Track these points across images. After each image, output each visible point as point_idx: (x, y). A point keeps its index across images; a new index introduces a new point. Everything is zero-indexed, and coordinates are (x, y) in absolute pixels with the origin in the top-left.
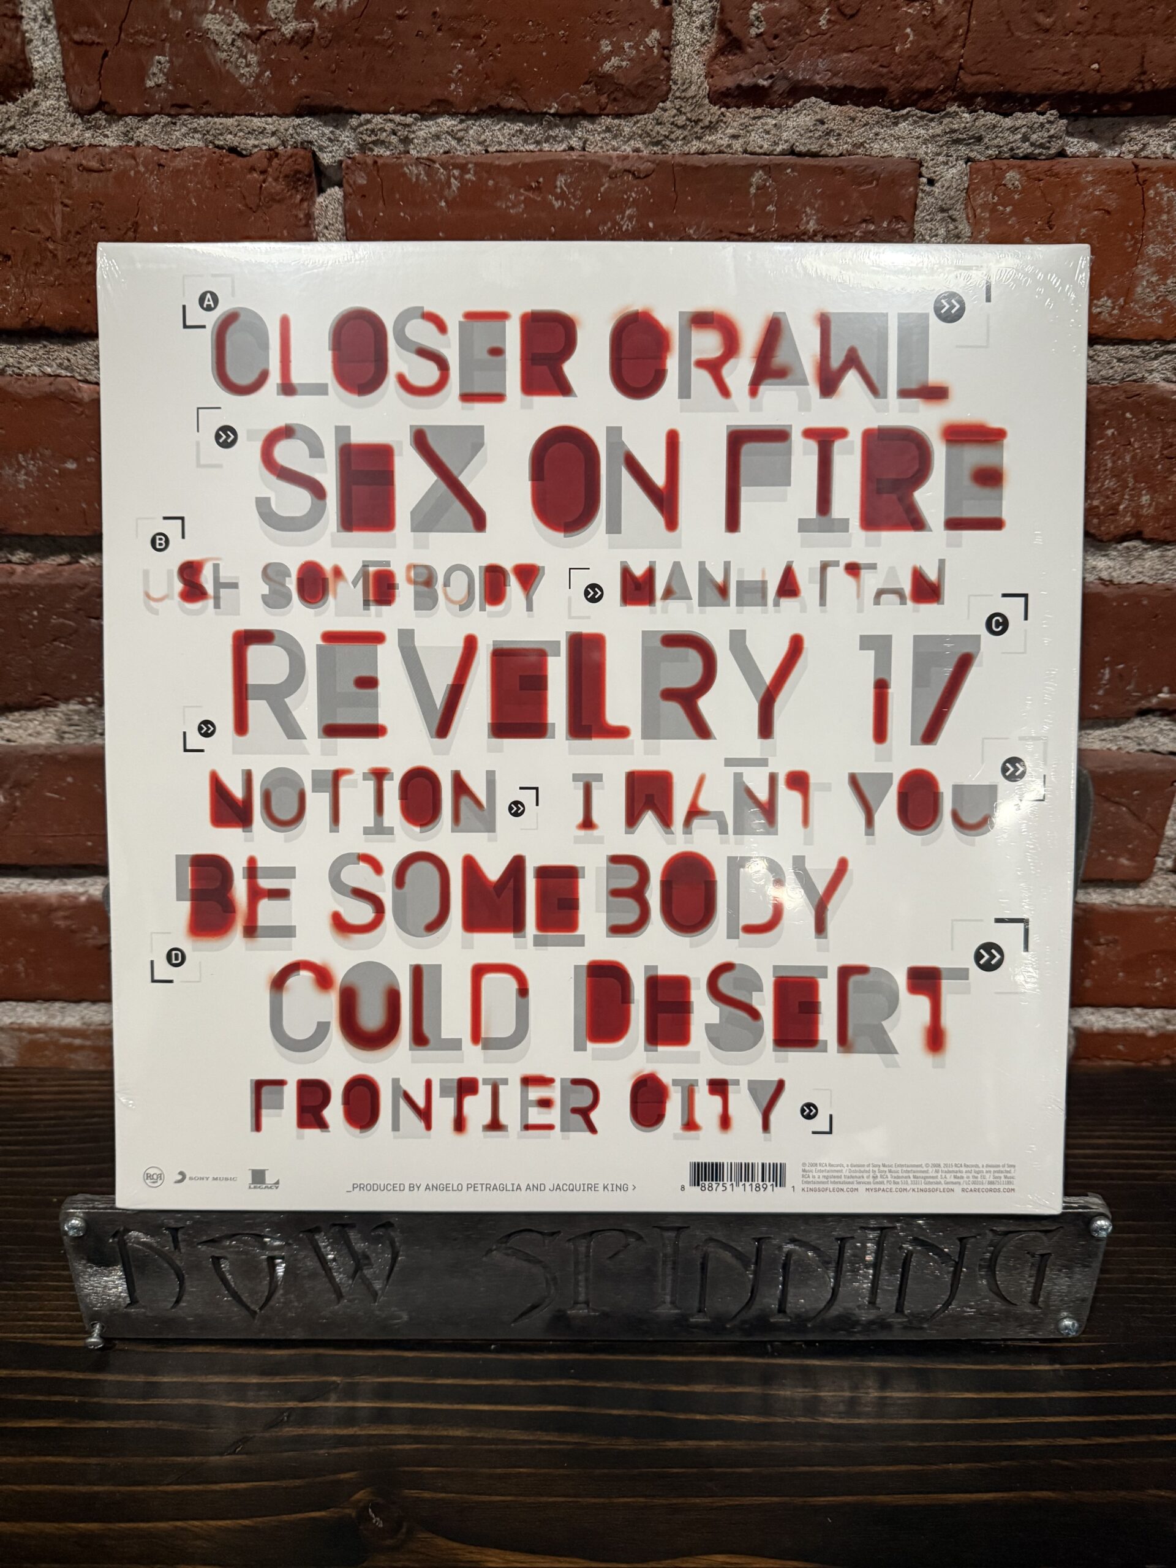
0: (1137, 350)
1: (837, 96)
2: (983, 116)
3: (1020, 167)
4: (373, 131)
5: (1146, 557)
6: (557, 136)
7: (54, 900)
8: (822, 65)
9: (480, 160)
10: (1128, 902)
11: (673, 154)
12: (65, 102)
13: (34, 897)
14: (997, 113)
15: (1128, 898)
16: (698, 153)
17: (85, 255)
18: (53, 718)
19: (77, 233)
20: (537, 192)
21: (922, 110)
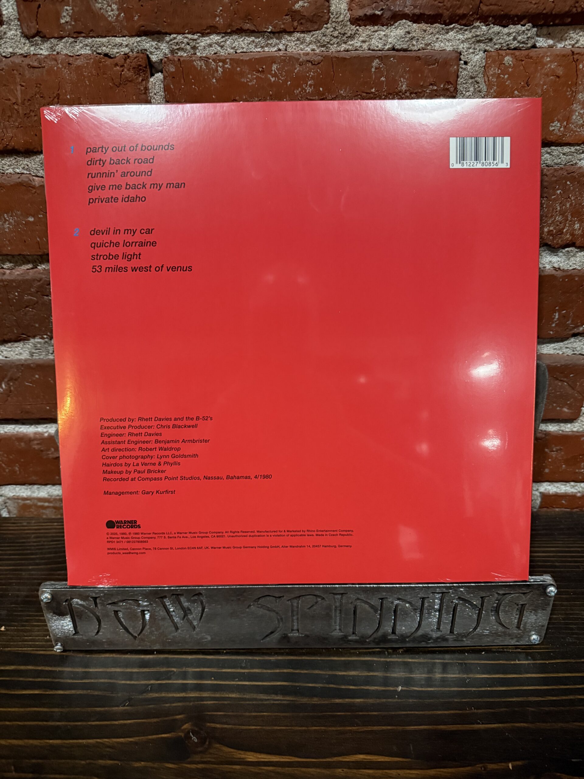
0: (573, 149)
1: (416, 19)
2: (493, 28)
3: (512, 54)
4: (177, 43)
5: (578, 255)
6: (272, 44)
7: (32, 436)
8: (408, 2)
9: (233, 57)
10: (567, 430)
11: (332, 52)
12: (20, 32)
13: (22, 435)
14: (500, 26)
15: (568, 428)
16: (345, 51)
17: (33, 111)
18: (28, 346)
19: (29, 100)
20: (262, 73)
21: (461, 25)
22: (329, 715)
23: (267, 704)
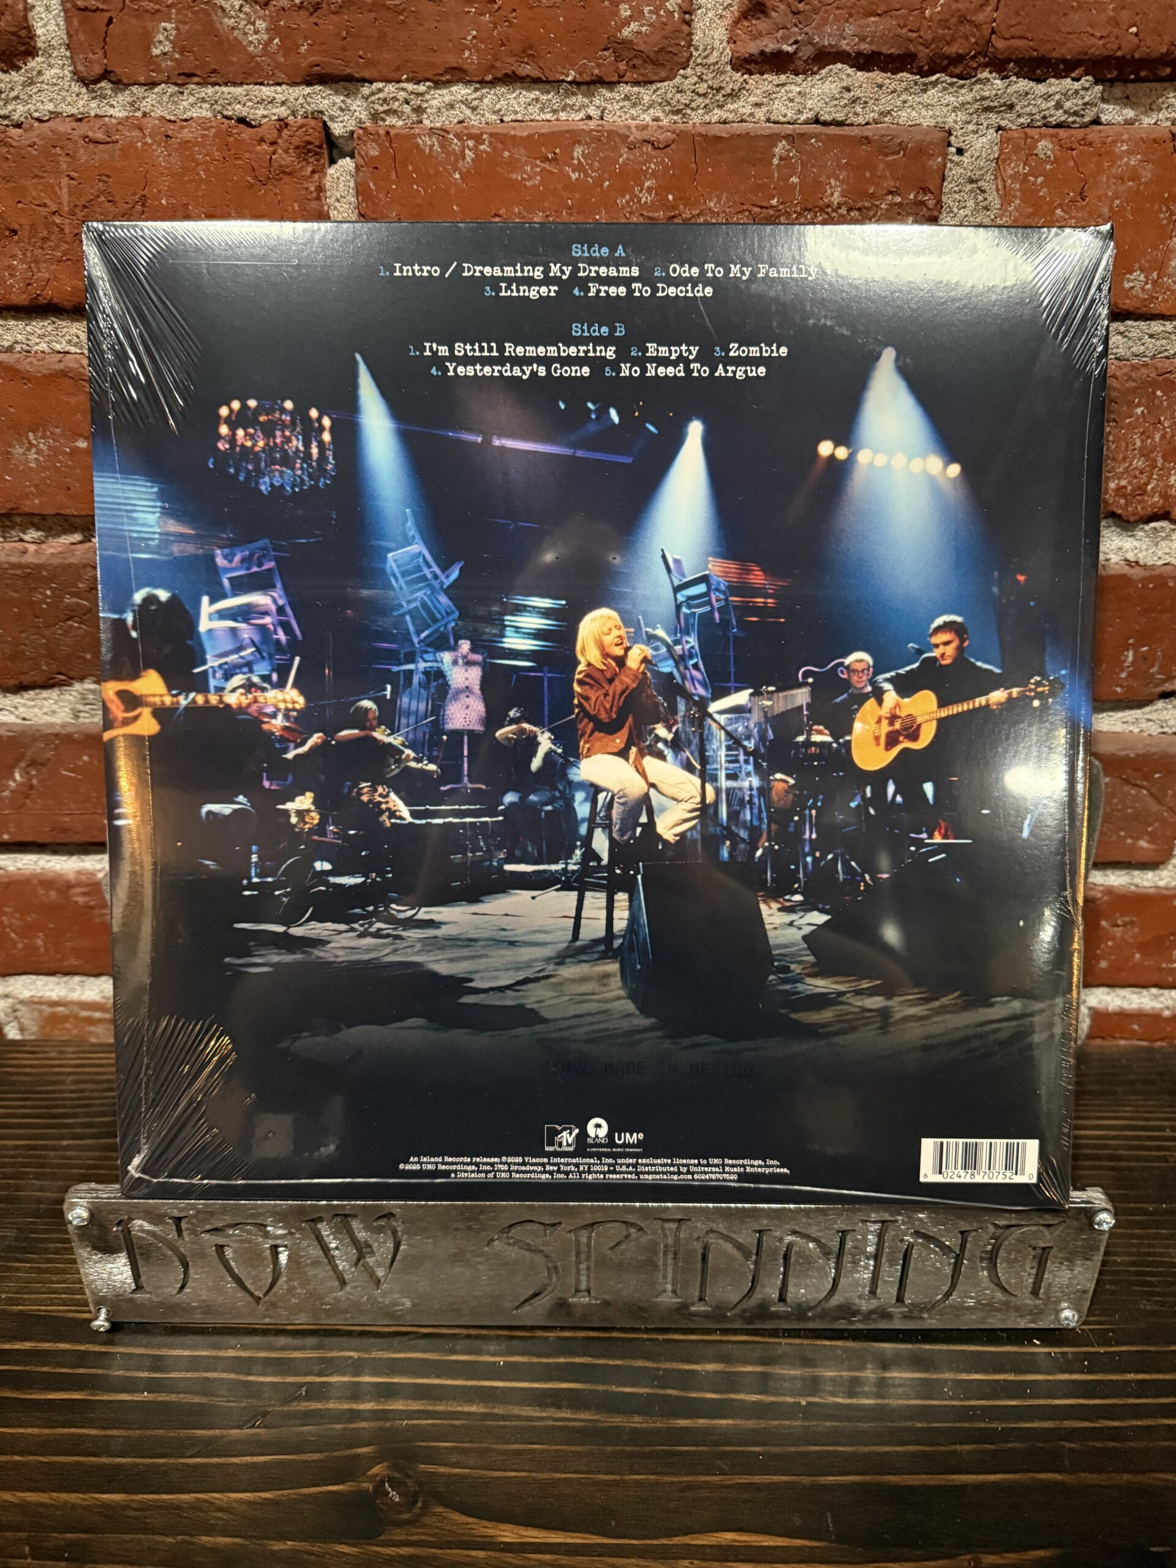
0: (1169, 326)
1: (864, 62)
2: (1016, 82)
3: (1053, 136)
4: (385, 100)
5: (1174, 537)
6: (574, 105)
7: (72, 877)
8: (849, 30)
9: (495, 131)
10: (1146, 884)
11: (694, 124)
12: (70, 71)
13: (52, 874)
14: (1030, 79)
15: (1147, 880)
16: (719, 122)
18: (68, 697)
19: (85, 207)
20: (553, 164)
21: (952, 77)
22: (663, 1451)
23: (540, 1427)
